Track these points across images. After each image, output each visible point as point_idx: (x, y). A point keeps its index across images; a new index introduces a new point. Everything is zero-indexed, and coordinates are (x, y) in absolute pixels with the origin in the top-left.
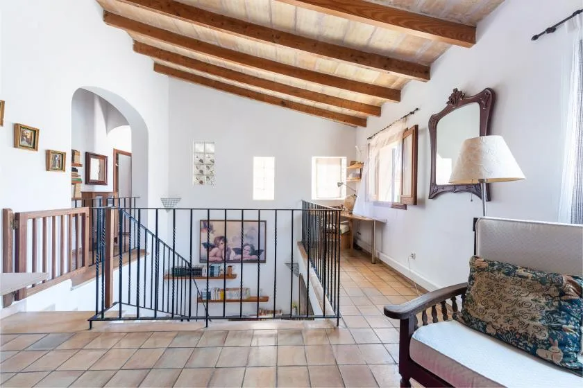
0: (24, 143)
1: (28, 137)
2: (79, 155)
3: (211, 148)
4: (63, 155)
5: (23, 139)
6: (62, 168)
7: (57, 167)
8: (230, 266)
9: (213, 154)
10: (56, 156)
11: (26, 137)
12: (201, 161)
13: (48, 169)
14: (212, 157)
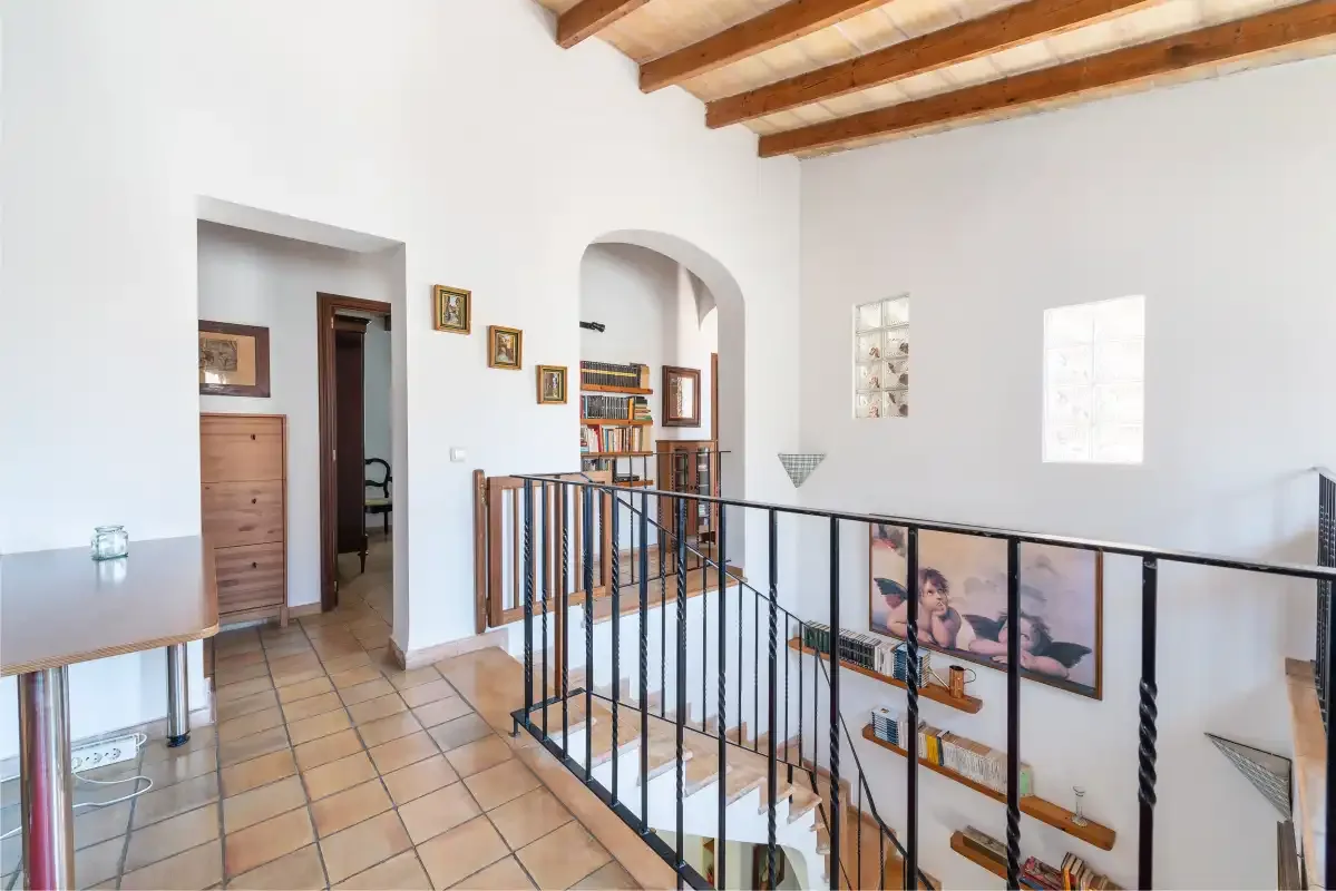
0: (503, 358)
1: (509, 347)
2: (648, 372)
3: (899, 311)
4: (563, 372)
5: (500, 352)
6: (563, 399)
7: (556, 396)
8: (960, 669)
9: (905, 326)
10: (552, 376)
11: (505, 346)
12: (875, 352)
13: (539, 402)
14: (902, 336)
